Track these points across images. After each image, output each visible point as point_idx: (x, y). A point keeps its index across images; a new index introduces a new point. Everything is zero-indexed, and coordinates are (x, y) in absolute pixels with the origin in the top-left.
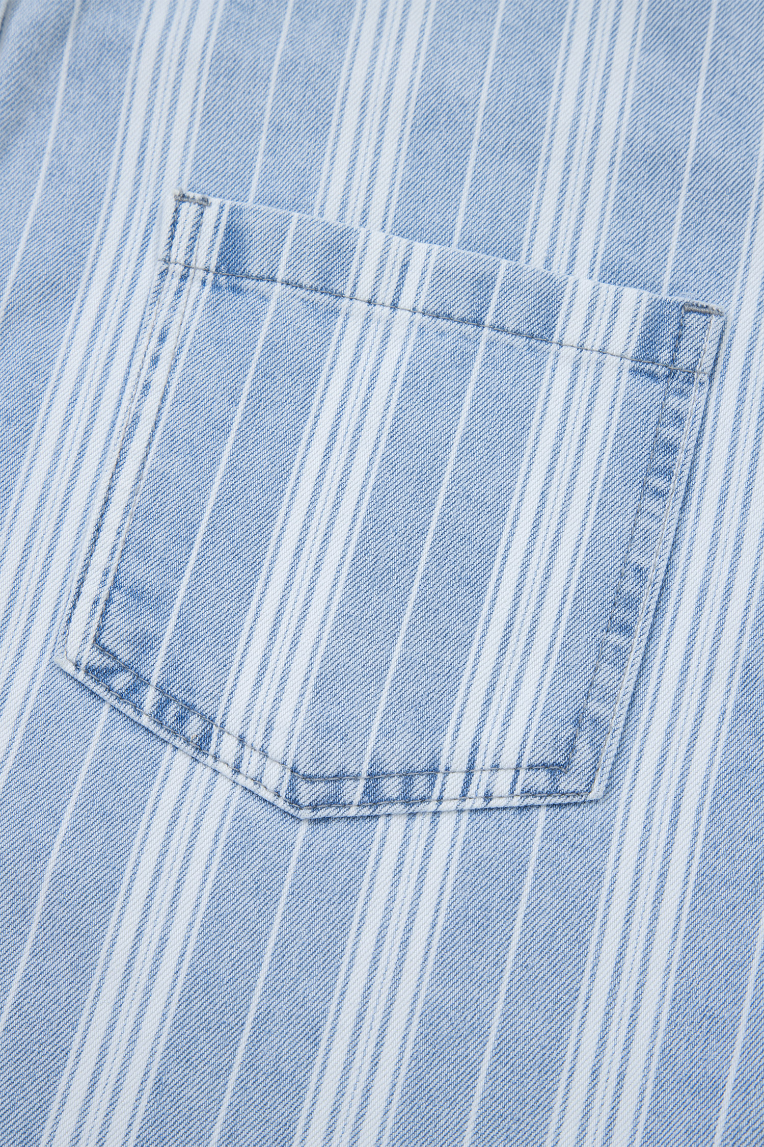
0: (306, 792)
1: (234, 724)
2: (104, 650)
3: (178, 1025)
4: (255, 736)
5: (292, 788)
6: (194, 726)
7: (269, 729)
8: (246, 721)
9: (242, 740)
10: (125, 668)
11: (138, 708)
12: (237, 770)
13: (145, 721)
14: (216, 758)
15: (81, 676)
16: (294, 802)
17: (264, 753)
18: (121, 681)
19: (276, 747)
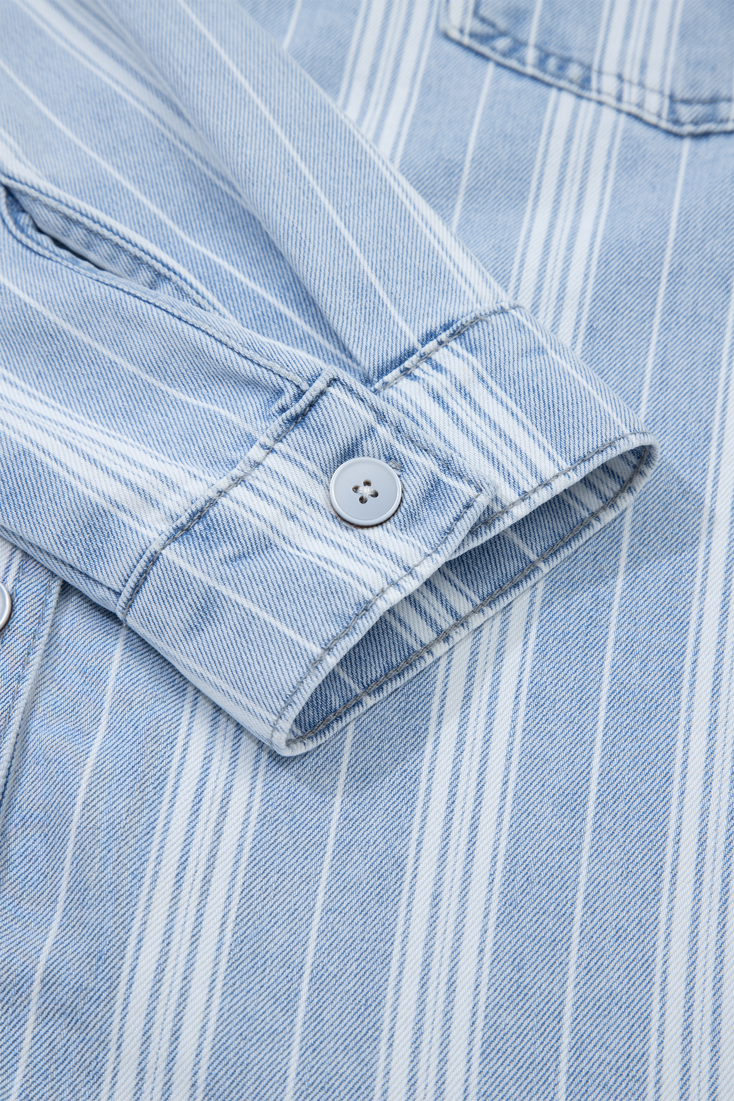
0: (685, 113)
1: (610, 66)
2: (483, 20)
3: (601, 281)
4: (631, 72)
5: (672, 111)
6: (574, 71)
7: (643, 67)
8: (621, 61)
9: (620, 77)
10: (503, 34)
11: (523, 62)
12: (619, 99)
13: (530, 70)
14: (599, 91)
15: (466, 40)
16: (676, 122)
17: (641, 85)
18: (502, 43)
19: (653, 78)
